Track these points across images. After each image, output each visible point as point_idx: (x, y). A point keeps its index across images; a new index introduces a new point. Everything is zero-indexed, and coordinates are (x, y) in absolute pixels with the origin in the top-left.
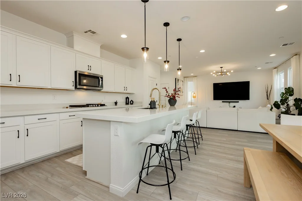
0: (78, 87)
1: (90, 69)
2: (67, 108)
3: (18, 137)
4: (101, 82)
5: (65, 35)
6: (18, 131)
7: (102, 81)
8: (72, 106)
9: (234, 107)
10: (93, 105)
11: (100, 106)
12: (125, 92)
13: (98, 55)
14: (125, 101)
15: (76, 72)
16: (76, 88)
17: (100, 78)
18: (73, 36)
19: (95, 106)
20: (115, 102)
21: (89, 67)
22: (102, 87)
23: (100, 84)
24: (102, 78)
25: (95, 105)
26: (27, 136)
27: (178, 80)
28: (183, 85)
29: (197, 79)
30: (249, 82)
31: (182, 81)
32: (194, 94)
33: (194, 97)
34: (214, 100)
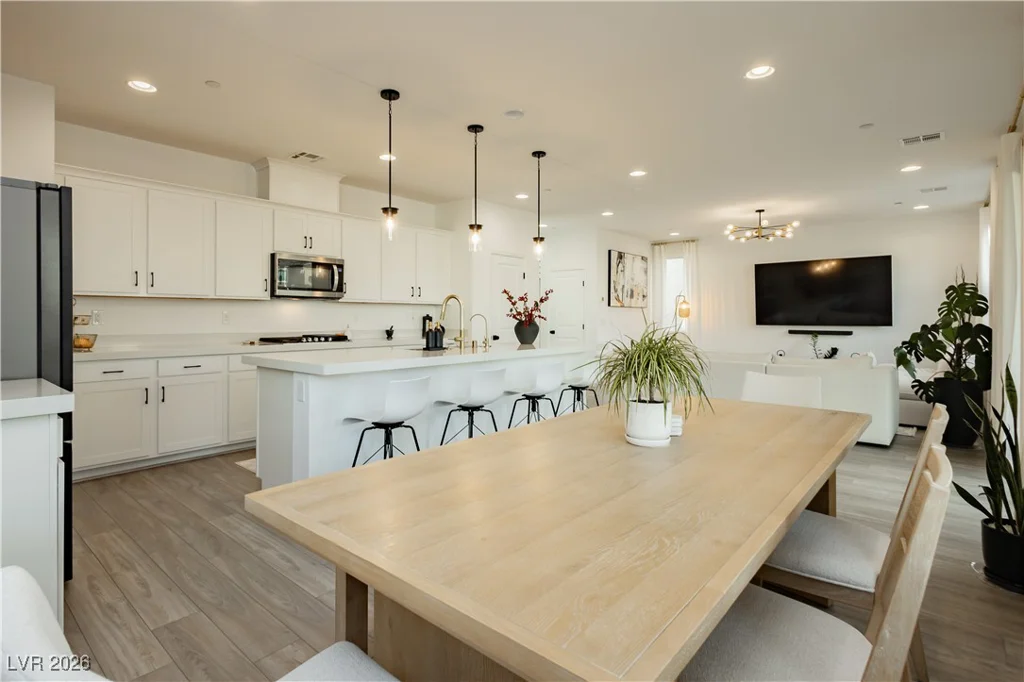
0: (278, 292)
1: (309, 246)
2: (252, 343)
3: (146, 402)
4: (336, 278)
5: (253, 164)
6: (147, 389)
7: (341, 275)
8: (265, 340)
9: (834, 351)
10: (313, 337)
11: (333, 340)
12: (413, 300)
13: (334, 206)
14: (422, 327)
15: (273, 256)
16: (273, 295)
17: (335, 267)
18: (268, 167)
19: (320, 341)
20: (387, 332)
21: (308, 241)
22: (340, 289)
23: (336, 282)
24: (341, 266)
25: (319, 337)
26: (163, 401)
27: (621, 256)
28: (646, 272)
29: (697, 251)
30: (889, 258)
31: (642, 258)
32: (684, 302)
33: (683, 314)
34: (758, 324)
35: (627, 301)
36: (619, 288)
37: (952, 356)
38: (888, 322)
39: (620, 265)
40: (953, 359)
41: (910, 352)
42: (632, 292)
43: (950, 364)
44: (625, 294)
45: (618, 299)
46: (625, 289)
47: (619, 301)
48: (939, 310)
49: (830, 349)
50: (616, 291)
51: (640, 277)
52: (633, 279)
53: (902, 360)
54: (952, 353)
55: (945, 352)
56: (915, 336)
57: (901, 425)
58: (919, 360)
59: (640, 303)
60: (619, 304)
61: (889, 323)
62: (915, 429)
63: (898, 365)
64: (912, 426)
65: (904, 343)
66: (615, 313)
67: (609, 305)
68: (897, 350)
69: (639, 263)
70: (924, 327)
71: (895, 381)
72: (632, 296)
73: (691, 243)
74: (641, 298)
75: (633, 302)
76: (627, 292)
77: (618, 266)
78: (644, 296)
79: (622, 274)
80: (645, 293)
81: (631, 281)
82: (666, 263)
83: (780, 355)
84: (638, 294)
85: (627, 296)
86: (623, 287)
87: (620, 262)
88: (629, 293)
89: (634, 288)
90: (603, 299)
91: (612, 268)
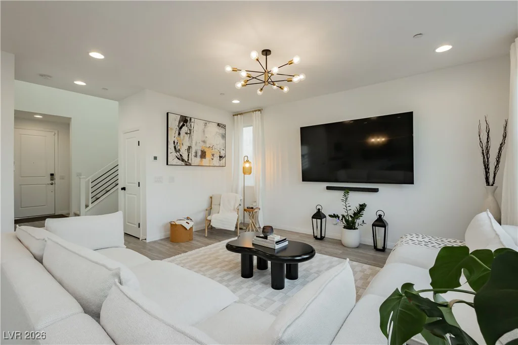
27: (184, 120)
28: (224, 136)
29: (261, 119)
31: (218, 125)
32: (248, 161)
33: (247, 171)
34: (303, 180)
35: (195, 161)
36: (183, 149)
39: (184, 128)
42: (203, 152)
44: (191, 156)
45: (181, 158)
46: (193, 151)
47: (183, 160)
49: (358, 206)
50: (177, 150)
51: (214, 141)
52: (204, 142)
59: (216, 162)
60: (183, 163)
61: (411, 182)
67: (167, 164)
69: (213, 129)
72: (203, 155)
73: (257, 112)
74: (216, 158)
75: (205, 162)
76: (196, 153)
77: (181, 128)
78: (220, 157)
79: (187, 137)
80: (222, 154)
81: (202, 143)
82: (243, 130)
83: (319, 209)
84: (213, 155)
85: (196, 156)
86: (189, 148)
87: (183, 125)
88: (199, 153)
89: (206, 150)
90: (155, 158)
91: (172, 129)
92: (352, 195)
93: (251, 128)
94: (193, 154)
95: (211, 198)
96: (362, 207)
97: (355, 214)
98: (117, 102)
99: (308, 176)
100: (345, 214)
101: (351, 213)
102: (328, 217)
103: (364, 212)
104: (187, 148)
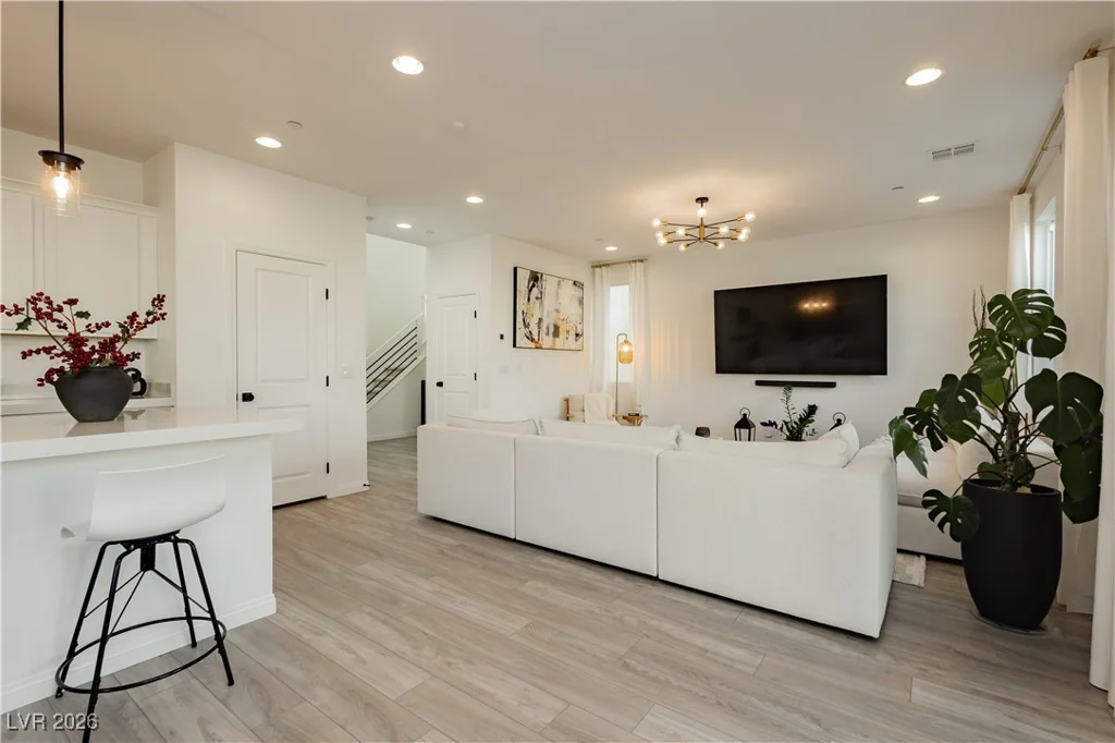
27: (535, 278)
28: (581, 302)
29: (645, 275)
30: (884, 278)
31: (575, 283)
32: (626, 342)
33: (625, 359)
34: (718, 372)
35: (547, 341)
36: (533, 322)
37: (998, 436)
38: (880, 368)
39: (535, 289)
40: (999, 442)
41: (918, 430)
42: (556, 328)
43: (993, 452)
44: (543, 334)
45: (530, 337)
46: (544, 325)
47: (533, 340)
48: (972, 345)
49: (806, 408)
50: (526, 326)
51: (569, 309)
52: (557, 311)
53: (903, 443)
54: (999, 431)
55: (978, 424)
56: (928, 397)
57: (900, 551)
58: (936, 446)
59: (572, 343)
60: (533, 345)
61: (884, 372)
62: (923, 558)
63: (897, 451)
64: (918, 554)
65: (908, 411)
66: (527, 358)
67: (515, 346)
68: (894, 423)
69: (569, 291)
70: (949, 379)
71: (891, 474)
72: (556, 334)
73: (638, 263)
74: (572, 337)
75: (559, 342)
76: (548, 328)
77: (530, 291)
78: (577, 335)
79: (538, 302)
80: (579, 332)
81: (555, 313)
82: (609, 291)
83: (745, 415)
84: (568, 332)
85: (548, 334)
86: (540, 320)
87: (533, 286)
88: (552, 329)
89: (560, 323)
90: (502, 337)
91: (521, 292)
92: (796, 393)
93: (625, 288)
94: (545, 330)
95: (567, 400)
96: (812, 409)
97: (801, 419)
98: (424, 248)
99: (724, 366)
100: (788, 420)
101: (796, 418)
102: (759, 427)
103: (815, 417)
104: (537, 321)
